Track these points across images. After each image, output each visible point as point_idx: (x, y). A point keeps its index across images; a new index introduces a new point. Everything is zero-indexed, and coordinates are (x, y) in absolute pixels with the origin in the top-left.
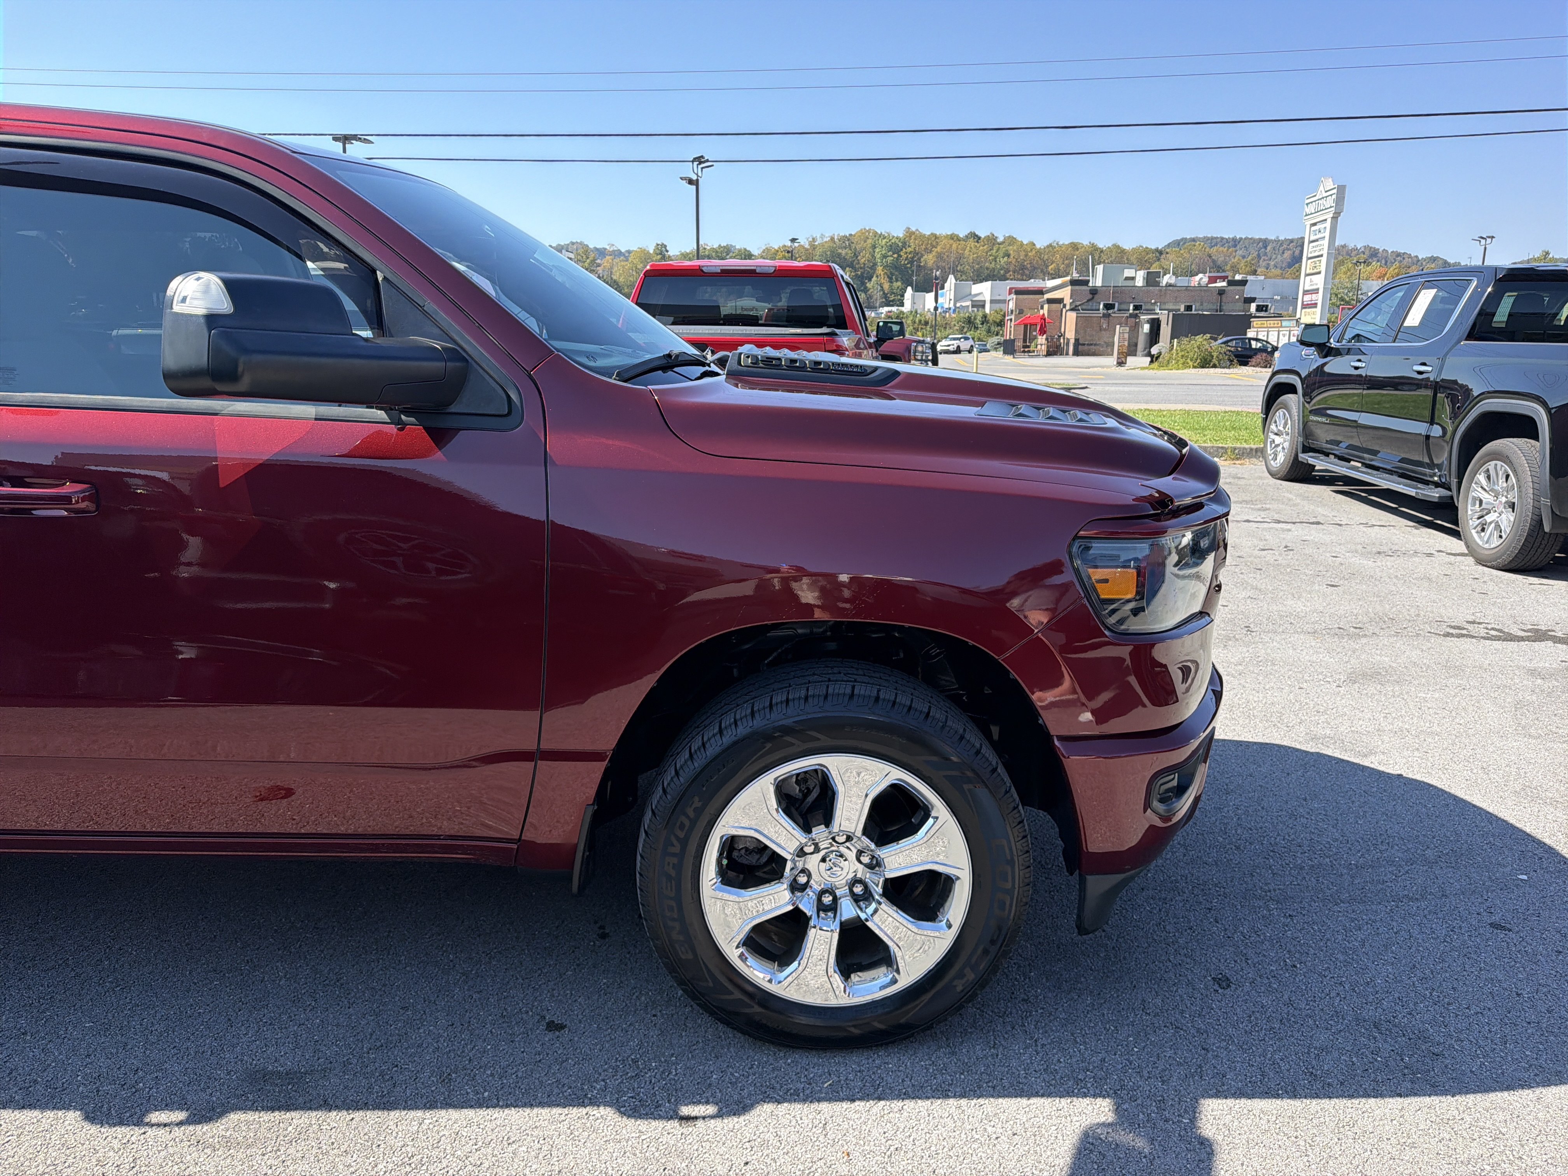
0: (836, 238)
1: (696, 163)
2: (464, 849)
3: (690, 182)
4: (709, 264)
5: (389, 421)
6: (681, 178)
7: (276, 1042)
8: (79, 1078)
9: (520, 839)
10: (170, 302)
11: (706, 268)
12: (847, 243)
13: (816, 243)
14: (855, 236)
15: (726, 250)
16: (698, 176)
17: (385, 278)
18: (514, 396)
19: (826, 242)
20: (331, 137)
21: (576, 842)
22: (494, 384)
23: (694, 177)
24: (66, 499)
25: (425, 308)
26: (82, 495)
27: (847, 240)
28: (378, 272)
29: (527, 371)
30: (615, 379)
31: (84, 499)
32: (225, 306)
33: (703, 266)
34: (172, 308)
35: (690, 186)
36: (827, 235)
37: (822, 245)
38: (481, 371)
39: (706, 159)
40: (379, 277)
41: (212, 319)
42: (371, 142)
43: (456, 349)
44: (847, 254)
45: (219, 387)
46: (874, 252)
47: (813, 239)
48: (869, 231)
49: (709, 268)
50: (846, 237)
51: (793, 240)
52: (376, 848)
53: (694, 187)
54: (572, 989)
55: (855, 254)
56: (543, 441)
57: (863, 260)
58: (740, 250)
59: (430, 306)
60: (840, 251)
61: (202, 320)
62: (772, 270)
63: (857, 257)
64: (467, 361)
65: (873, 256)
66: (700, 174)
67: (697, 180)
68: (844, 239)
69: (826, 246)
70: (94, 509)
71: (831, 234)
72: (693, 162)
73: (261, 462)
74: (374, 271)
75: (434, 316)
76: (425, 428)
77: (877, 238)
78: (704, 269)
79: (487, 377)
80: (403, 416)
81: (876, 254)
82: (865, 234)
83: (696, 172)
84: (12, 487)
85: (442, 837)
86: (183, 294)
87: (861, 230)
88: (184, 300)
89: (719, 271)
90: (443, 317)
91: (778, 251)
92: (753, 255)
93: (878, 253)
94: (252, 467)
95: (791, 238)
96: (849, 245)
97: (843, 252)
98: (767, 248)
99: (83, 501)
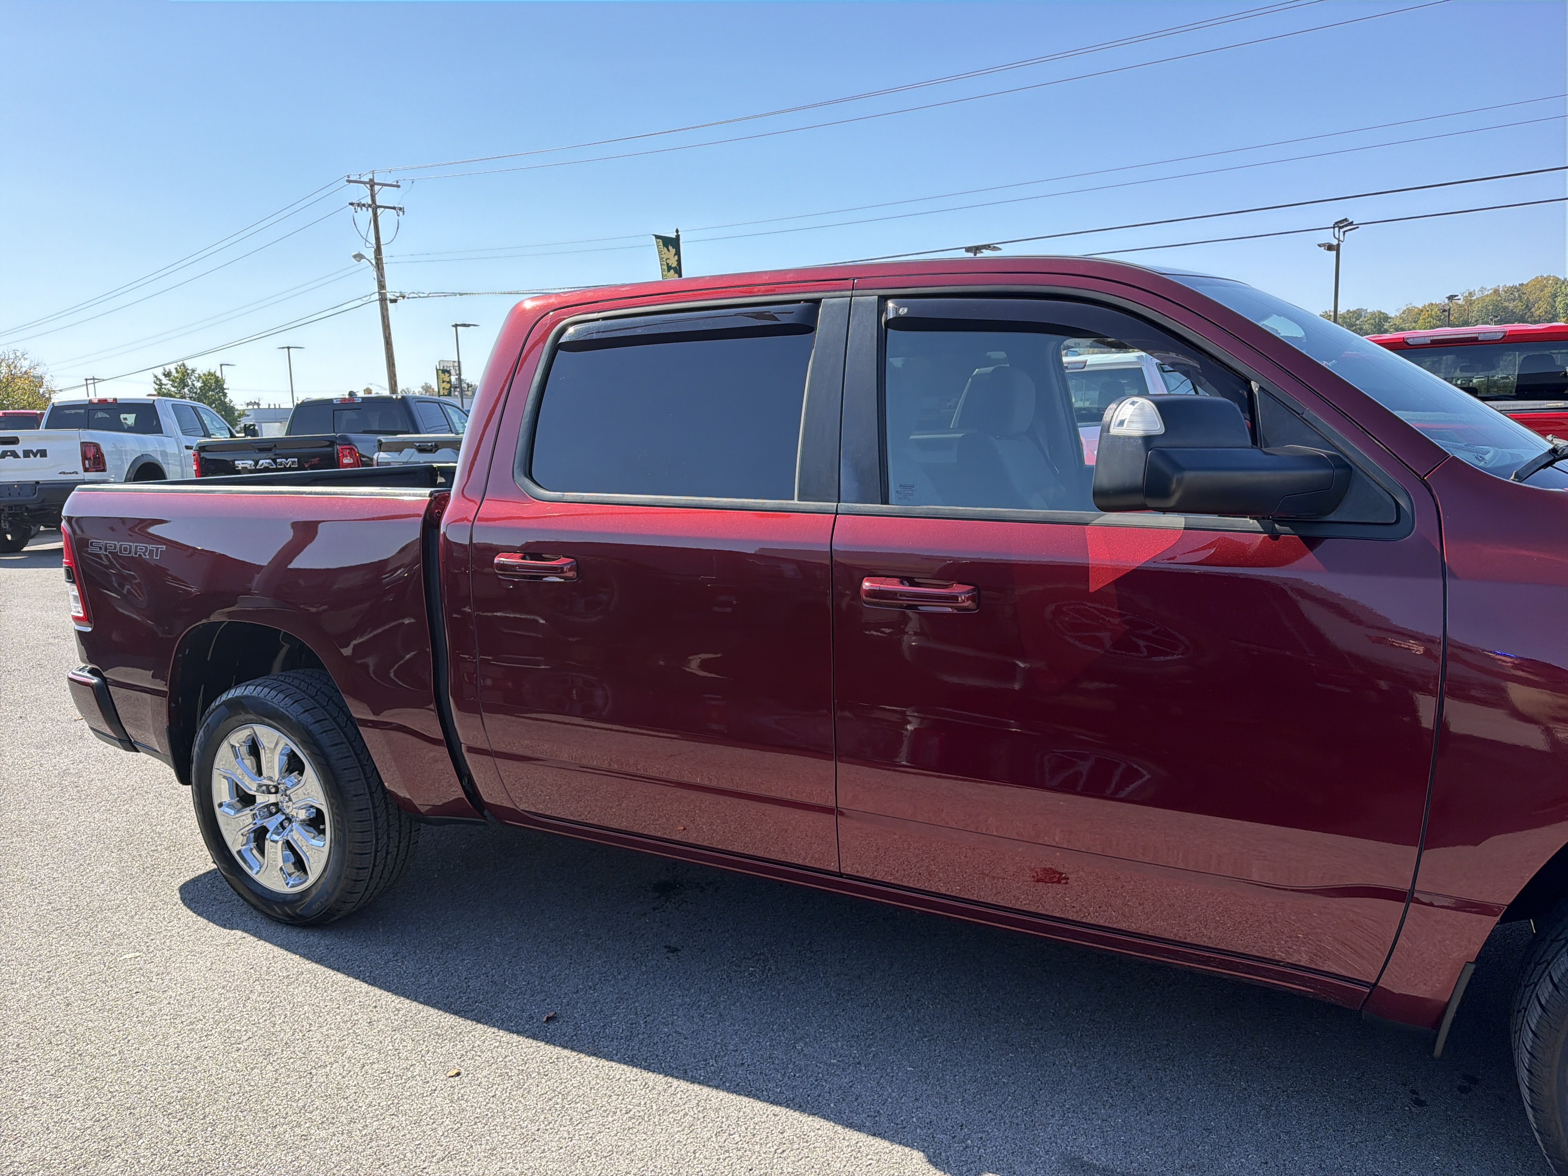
0: (1501, 289)
1: (1337, 229)
2: (1303, 981)
3: (1330, 247)
4: (1415, 335)
5: (1262, 530)
6: (1320, 246)
7: (1085, 1132)
8: (914, 1119)
9: (1375, 984)
10: (1107, 427)
11: (1411, 340)
12: (1517, 294)
13: (1474, 298)
14: (1527, 284)
15: (1355, 315)
16: (1339, 240)
17: (1261, 388)
18: (1403, 503)
19: (1487, 296)
20: (964, 250)
21: (1447, 1000)
22: (1382, 492)
23: (1335, 242)
24: (955, 598)
25: (1303, 416)
26: (967, 596)
27: (1517, 292)
28: (1253, 383)
29: (1419, 476)
30: (1513, 480)
31: (968, 599)
32: (1157, 427)
33: (1408, 338)
34: (1108, 431)
35: (1329, 252)
36: (1488, 288)
37: (1483, 299)
38: (1366, 477)
39: (1350, 221)
40: (1253, 387)
41: (1148, 440)
42: (1000, 249)
43: (1339, 456)
44: (1516, 307)
45: (1150, 503)
46: (1555, 302)
47: (1470, 293)
48: (1548, 279)
49: (1415, 339)
50: (1516, 287)
51: (1451, 298)
52: (1207, 961)
53: (1334, 253)
54: (1398, 1158)
55: (1527, 306)
56: (1439, 550)
57: (1538, 313)
58: (1373, 314)
59: (1310, 413)
60: (1506, 304)
61: (1140, 441)
62: (1500, 336)
63: (1530, 309)
64: (1351, 468)
65: (1553, 306)
66: (1342, 239)
67: (1338, 245)
68: (1512, 290)
69: (1487, 300)
70: (975, 607)
71: (1494, 286)
72: (1334, 228)
73: (1134, 568)
74: (1248, 382)
75: (1314, 424)
76: (1299, 537)
77: (1558, 286)
78: (1410, 341)
79: (1373, 484)
80: (1276, 526)
81: (1557, 304)
82: (1540, 283)
83: (1337, 236)
84: (910, 586)
85: (1282, 964)
86: (1120, 418)
87: (1537, 278)
88: (1121, 423)
89: (1429, 342)
90: (1324, 424)
91: (1422, 311)
92: (1390, 318)
93: (1560, 302)
94: (1126, 572)
95: (1448, 295)
96: (1520, 296)
97: (1511, 305)
98: (1407, 309)
99: (968, 600)
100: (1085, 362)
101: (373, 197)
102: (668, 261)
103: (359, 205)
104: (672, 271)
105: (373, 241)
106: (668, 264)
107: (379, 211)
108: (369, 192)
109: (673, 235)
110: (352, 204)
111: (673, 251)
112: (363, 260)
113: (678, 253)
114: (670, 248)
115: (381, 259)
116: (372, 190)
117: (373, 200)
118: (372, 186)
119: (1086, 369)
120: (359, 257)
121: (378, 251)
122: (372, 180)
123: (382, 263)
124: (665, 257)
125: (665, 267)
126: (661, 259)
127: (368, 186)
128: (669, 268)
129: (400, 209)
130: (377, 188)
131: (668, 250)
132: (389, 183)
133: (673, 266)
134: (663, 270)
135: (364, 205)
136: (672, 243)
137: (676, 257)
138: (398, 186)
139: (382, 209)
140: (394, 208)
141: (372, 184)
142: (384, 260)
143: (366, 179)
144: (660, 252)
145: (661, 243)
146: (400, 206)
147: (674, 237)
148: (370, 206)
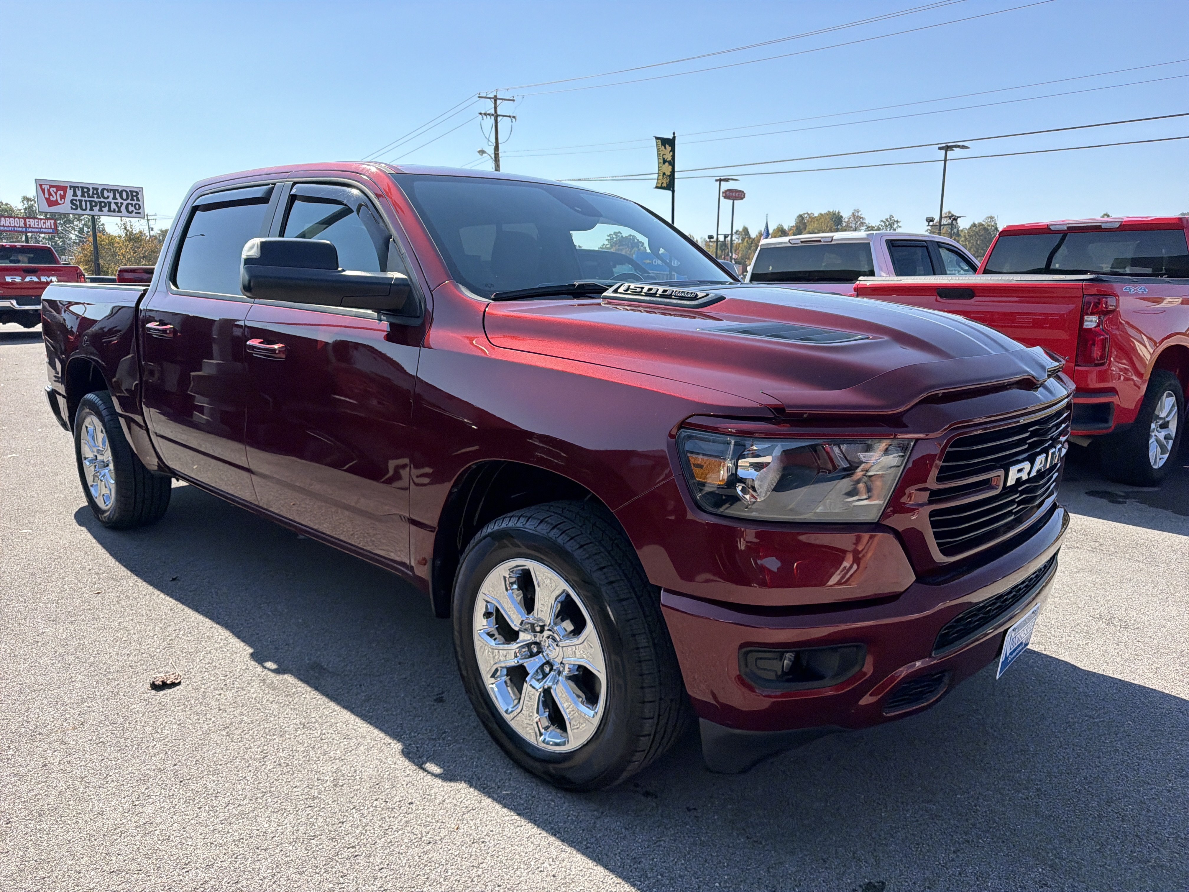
5: (377, 319)
11: (1053, 226)
17: (393, 239)
18: (423, 306)
21: (428, 579)
22: (417, 299)
29: (431, 291)
38: (414, 291)
62: (1117, 225)
75: (405, 260)
78: (1052, 228)
79: (415, 295)
80: (382, 316)
89: (1066, 228)
90: (408, 260)
100: (832, 237)
101: (496, 108)
102: (664, 156)
103: (485, 114)
104: (667, 164)
105: (494, 141)
106: (664, 159)
107: (499, 118)
108: (493, 105)
109: (670, 137)
110: (480, 114)
111: (669, 148)
112: (485, 155)
113: (673, 150)
114: (667, 146)
115: (498, 154)
116: (495, 103)
117: (496, 111)
118: (495, 101)
119: (833, 242)
120: (482, 152)
121: (497, 148)
122: (495, 96)
123: (499, 157)
124: (662, 153)
125: (662, 161)
126: (659, 155)
127: (493, 100)
128: (665, 161)
129: (514, 117)
130: (499, 102)
131: (665, 148)
132: (507, 98)
133: (668, 160)
134: (659, 163)
135: (489, 114)
136: (668, 143)
137: (671, 153)
138: (514, 101)
139: (501, 117)
140: (509, 117)
141: (496, 99)
142: (500, 155)
143: (492, 96)
144: (658, 150)
145: (660, 143)
146: (514, 115)
147: (671, 138)
148: (493, 115)
